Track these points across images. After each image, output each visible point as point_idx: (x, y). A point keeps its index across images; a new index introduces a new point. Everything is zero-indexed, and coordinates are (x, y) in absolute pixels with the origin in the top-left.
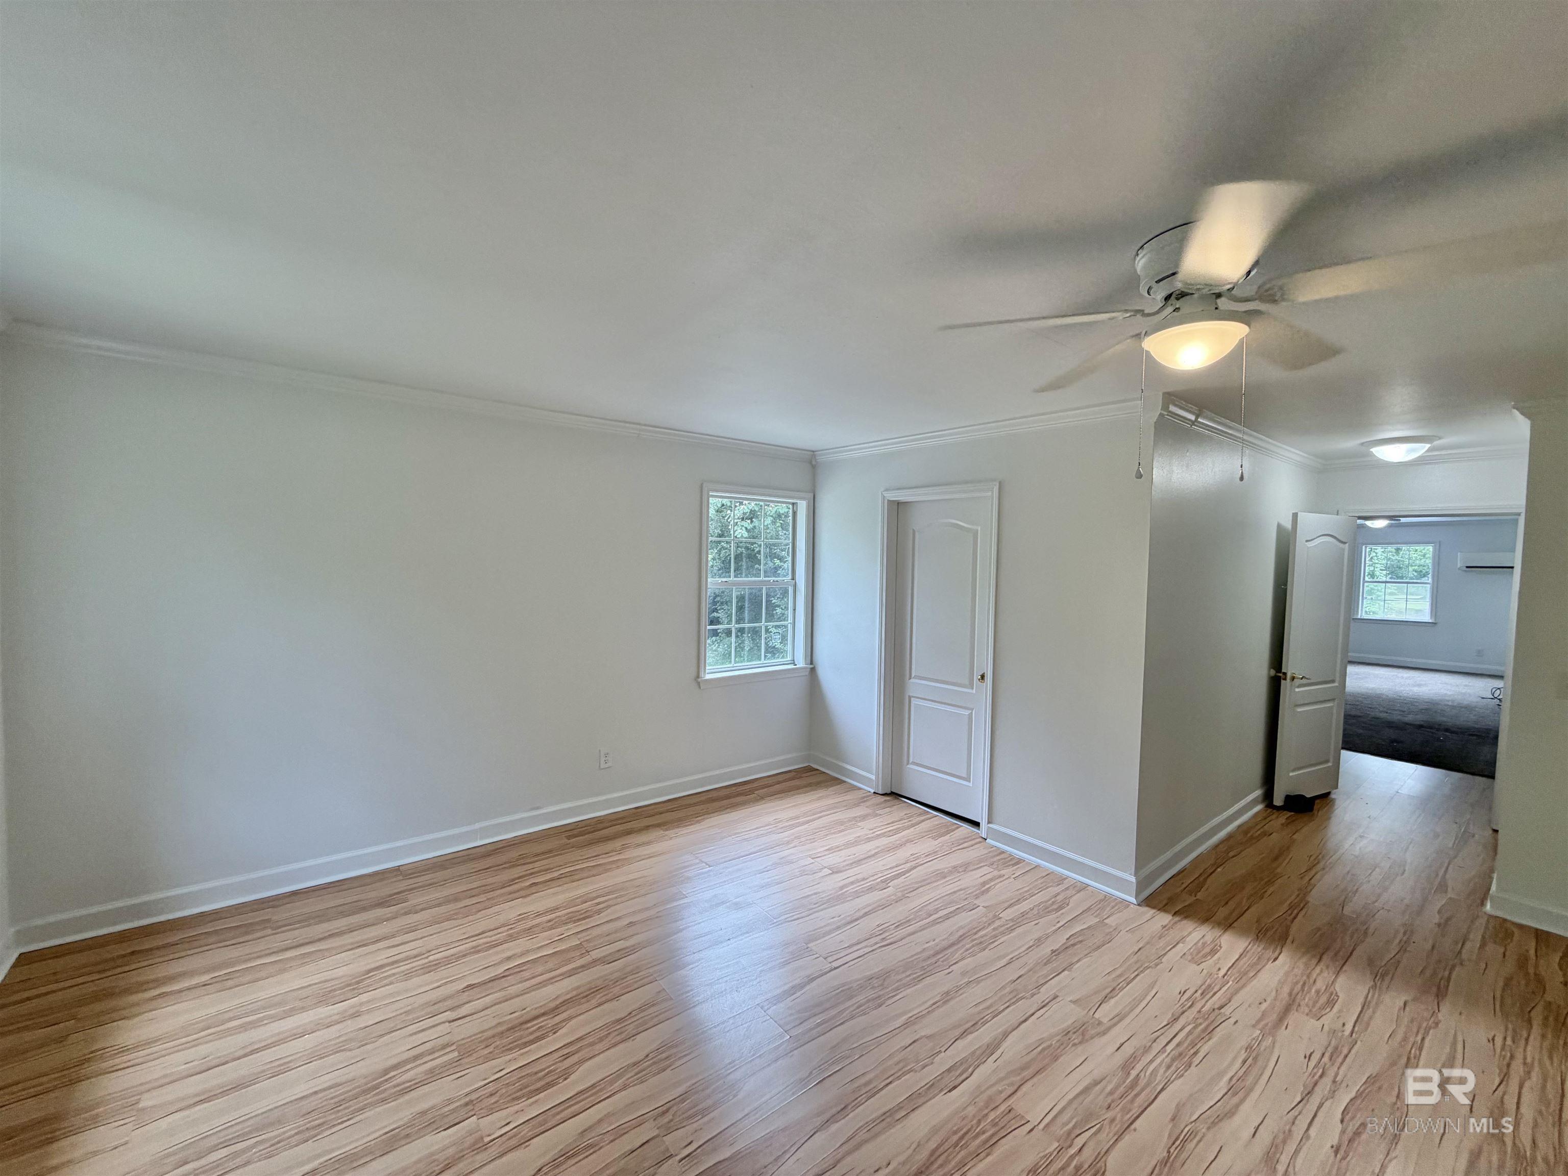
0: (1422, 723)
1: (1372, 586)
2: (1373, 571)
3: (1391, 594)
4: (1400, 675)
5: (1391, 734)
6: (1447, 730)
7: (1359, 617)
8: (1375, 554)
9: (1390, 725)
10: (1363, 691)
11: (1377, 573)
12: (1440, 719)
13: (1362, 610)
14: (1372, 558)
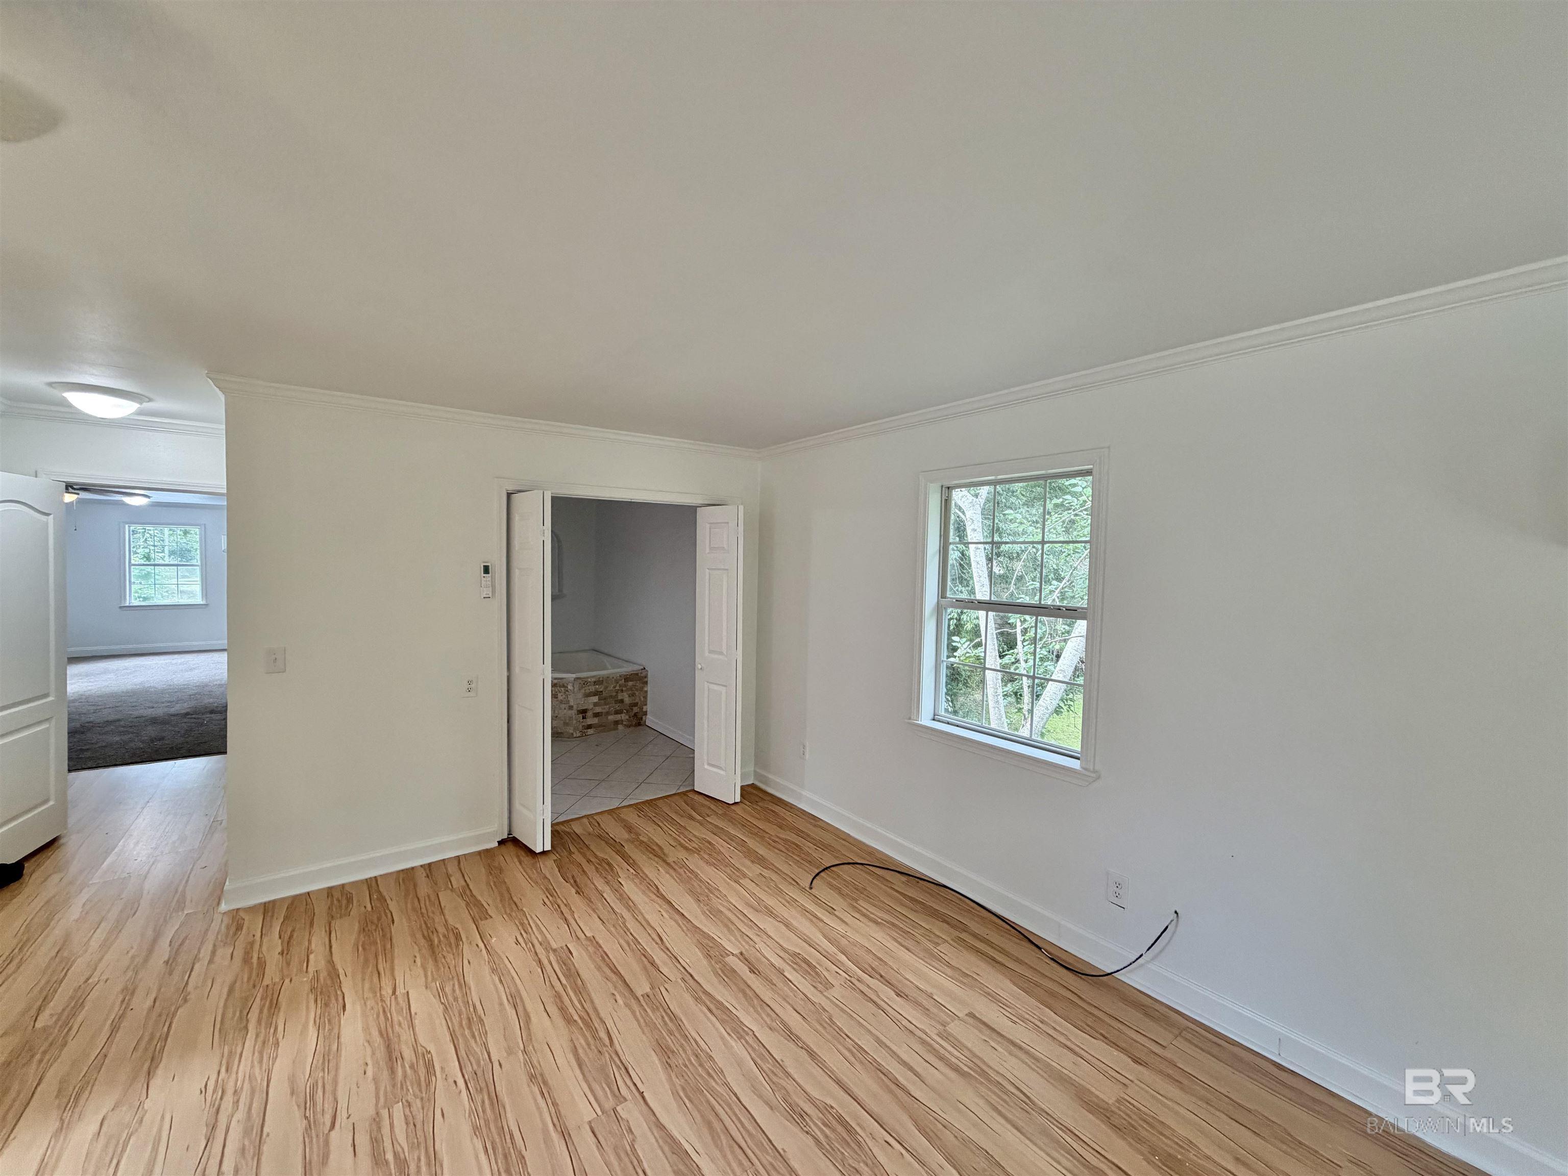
0: (188, 710)
1: (149, 570)
2: (149, 554)
3: (184, 577)
4: (174, 662)
5: (151, 731)
6: (212, 712)
7: (127, 604)
8: (148, 535)
9: (154, 721)
10: (129, 687)
11: (152, 556)
12: (207, 701)
13: (130, 596)
14: (146, 540)
